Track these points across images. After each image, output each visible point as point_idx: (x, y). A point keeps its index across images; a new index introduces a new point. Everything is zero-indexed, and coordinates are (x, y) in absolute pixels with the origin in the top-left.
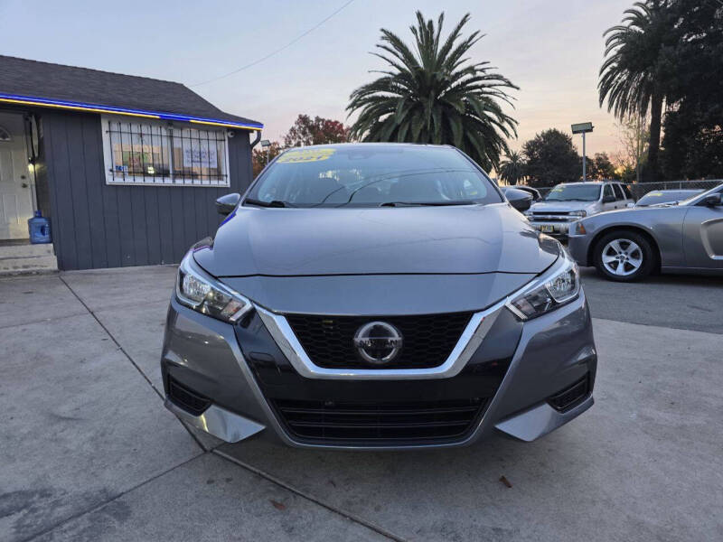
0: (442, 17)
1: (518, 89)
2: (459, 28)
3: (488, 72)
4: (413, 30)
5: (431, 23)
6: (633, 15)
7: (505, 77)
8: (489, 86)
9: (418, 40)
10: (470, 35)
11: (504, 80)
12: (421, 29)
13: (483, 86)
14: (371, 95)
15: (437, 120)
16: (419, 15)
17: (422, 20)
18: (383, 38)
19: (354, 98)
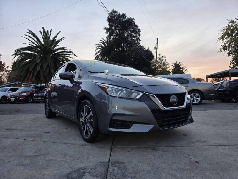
0: (51, 30)
1: (77, 56)
2: (57, 35)
3: (68, 50)
4: (41, 32)
5: (48, 31)
6: (102, 42)
7: (74, 53)
8: (68, 54)
9: (42, 36)
10: (61, 38)
11: (73, 53)
12: (43, 32)
13: (66, 54)
14: (23, 52)
15: (52, 63)
16: (43, 28)
17: (44, 30)
18: (28, 33)
19: (16, 52)
